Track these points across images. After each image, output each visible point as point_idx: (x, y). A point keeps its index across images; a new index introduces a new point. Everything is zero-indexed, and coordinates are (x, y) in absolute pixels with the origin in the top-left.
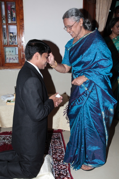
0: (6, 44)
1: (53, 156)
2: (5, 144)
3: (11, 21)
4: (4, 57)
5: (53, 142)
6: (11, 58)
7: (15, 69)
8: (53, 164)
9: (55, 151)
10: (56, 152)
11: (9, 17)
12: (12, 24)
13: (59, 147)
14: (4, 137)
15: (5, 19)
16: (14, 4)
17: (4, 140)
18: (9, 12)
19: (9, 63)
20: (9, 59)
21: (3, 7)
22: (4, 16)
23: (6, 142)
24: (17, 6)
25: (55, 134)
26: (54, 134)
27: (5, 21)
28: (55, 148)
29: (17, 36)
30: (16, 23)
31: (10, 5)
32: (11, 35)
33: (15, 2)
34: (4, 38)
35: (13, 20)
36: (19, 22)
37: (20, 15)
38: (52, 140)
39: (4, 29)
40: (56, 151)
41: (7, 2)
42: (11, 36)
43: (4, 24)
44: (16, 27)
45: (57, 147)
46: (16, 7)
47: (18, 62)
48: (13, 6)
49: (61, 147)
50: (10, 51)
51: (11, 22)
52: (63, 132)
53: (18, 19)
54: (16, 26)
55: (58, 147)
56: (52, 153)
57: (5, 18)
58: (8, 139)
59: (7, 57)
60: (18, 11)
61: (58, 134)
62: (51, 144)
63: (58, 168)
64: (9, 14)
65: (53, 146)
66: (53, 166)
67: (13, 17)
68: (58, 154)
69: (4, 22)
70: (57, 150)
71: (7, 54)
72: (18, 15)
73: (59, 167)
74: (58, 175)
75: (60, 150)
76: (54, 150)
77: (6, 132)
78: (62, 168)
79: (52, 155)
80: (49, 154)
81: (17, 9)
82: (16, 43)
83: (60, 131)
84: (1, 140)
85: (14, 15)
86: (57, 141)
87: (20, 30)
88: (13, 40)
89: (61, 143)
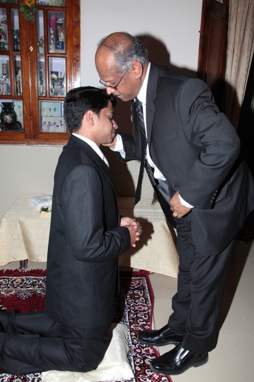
0: (44, 95)
1: (130, 327)
2: (35, 294)
3: (54, 49)
4: (39, 121)
5: (130, 295)
6: (52, 122)
7: (58, 144)
8: (130, 343)
9: (135, 316)
10: (138, 318)
11: (52, 42)
12: (56, 55)
13: (143, 308)
14: (34, 280)
15: (44, 45)
16: (62, 14)
17: (34, 286)
18: (52, 32)
19: (47, 132)
20: (47, 124)
21: (41, 20)
22: (42, 39)
23: (38, 291)
24: (68, 19)
25: (135, 280)
26: (133, 278)
27: (43, 49)
28: (135, 309)
29: (65, 78)
30: (65, 54)
31: (54, 16)
32: (54, 76)
33: (65, 11)
34: (39, 82)
35: (58, 46)
36: (70, 52)
37: (74, 37)
38: (129, 292)
39: (40, 65)
40: (137, 316)
41: (49, 11)
42: (53, 79)
43: (41, 55)
44: (64, 61)
45: (139, 308)
46: (65, 21)
47: (66, 132)
48: (60, 20)
49: (146, 308)
50: (50, 110)
51: (55, 51)
52: (150, 276)
53: (69, 46)
54: (65, 59)
55: (140, 306)
56: (128, 320)
57: (43, 43)
58: (40, 286)
59: (44, 120)
60: (70, 30)
61: (140, 279)
62: (127, 301)
63: (140, 353)
64: (51, 34)
65: (131, 305)
66: (130, 347)
67: (59, 42)
68: (140, 321)
69: (41, 50)
70: (138, 313)
71: (44, 113)
72: (69, 37)
73: (143, 351)
74: (140, 366)
75: (145, 314)
76: (133, 313)
77: (38, 270)
78: (149, 352)
79: (128, 324)
80: (123, 321)
81: (67, 25)
82: (62, 94)
83: (144, 274)
84: (27, 286)
85: (62, 37)
86: (138, 294)
87: (71, 67)
88: (57, 87)
89: (146, 299)
